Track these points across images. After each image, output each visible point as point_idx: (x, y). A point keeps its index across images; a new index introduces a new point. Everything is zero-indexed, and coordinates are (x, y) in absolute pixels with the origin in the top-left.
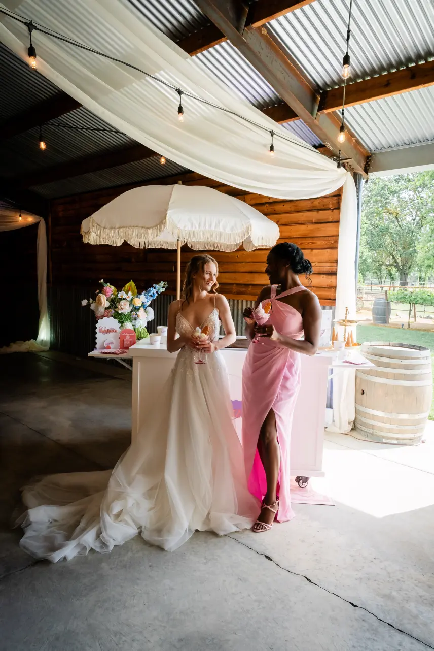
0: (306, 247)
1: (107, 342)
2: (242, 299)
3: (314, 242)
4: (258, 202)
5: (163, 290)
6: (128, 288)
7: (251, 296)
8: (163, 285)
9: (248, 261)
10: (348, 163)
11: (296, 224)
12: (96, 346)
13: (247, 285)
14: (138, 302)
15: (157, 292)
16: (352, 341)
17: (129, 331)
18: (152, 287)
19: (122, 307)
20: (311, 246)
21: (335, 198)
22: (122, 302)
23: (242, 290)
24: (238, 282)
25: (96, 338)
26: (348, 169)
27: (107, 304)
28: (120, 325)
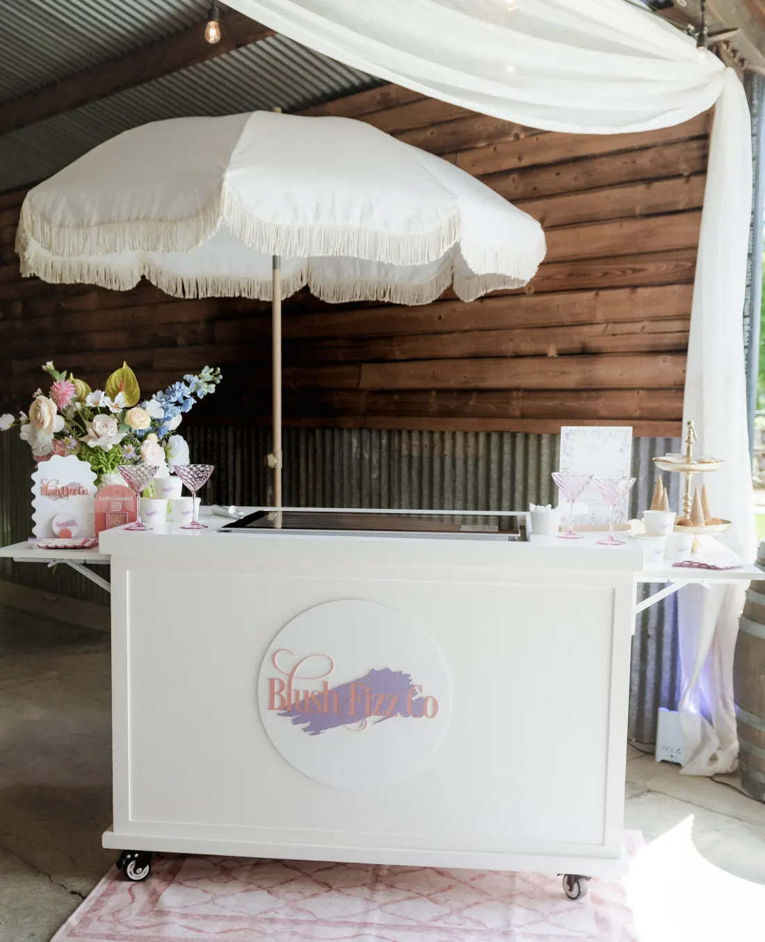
0: (619, 282)
1: (61, 519)
2: (452, 428)
3: (638, 266)
4: (491, 169)
5: (212, 389)
6: (118, 383)
7: (474, 420)
8: (210, 378)
9: (467, 327)
10: (727, 42)
11: (592, 221)
12: (35, 530)
13: (465, 392)
14: (140, 419)
15: (194, 395)
16: (705, 512)
17: (119, 490)
18: (181, 380)
19: (97, 430)
20: (631, 278)
21: (694, 145)
22: (99, 420)
23: (453, 404)
24: (442, 385)
25: (34, 510)
26: (729, 61)
27: (59, 424)
28: (95, 476)
